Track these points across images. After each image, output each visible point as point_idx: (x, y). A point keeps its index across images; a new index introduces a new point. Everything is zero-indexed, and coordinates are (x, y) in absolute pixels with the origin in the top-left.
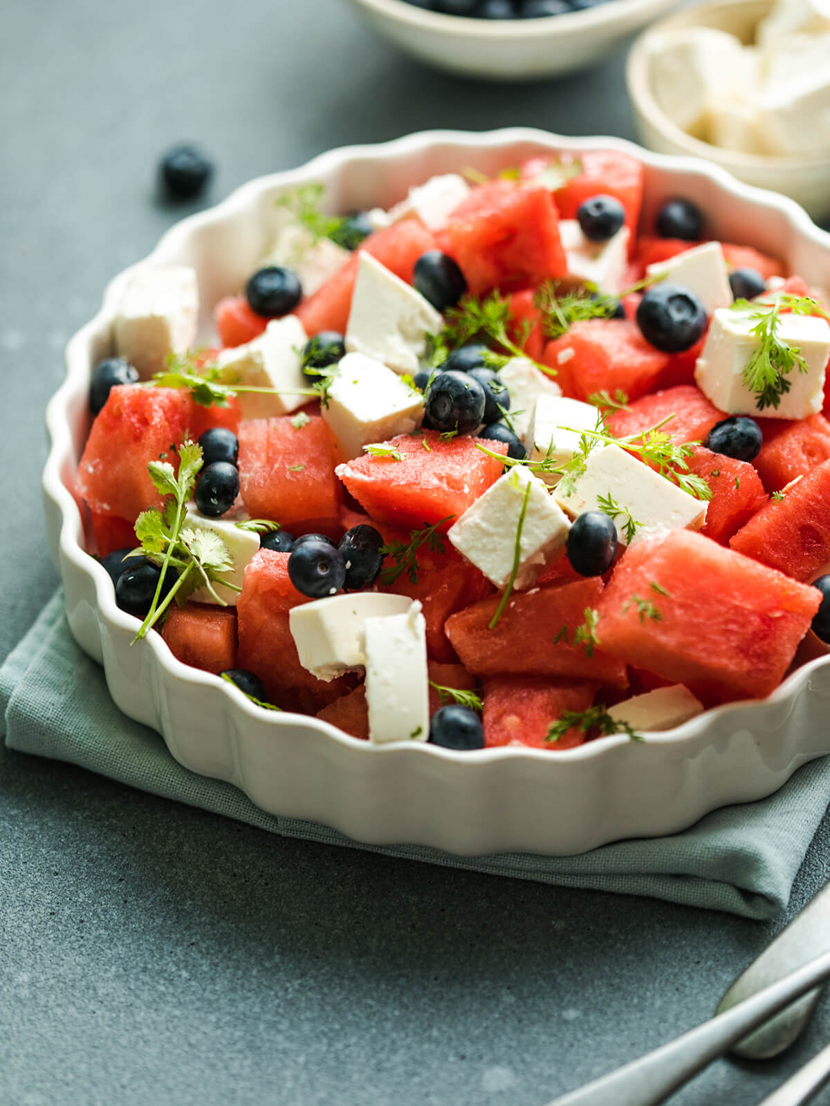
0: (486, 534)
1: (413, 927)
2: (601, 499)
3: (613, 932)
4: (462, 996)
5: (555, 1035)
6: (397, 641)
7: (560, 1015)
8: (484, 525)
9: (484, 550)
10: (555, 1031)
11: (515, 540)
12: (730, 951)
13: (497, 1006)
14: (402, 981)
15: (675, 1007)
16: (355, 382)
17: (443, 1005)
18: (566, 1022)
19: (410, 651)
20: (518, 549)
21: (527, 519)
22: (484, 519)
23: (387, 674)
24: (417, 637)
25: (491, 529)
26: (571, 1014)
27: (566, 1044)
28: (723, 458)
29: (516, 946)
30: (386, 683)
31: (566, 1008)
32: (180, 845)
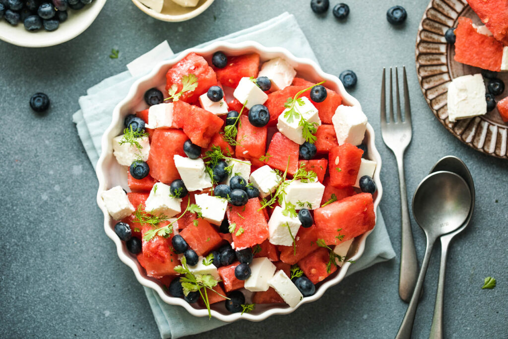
0: (281, 238)
1: (310, 318)
2: (297, 203)
3: (357, 285)
4: (337, 330)
5: (366, 325)
6: (283, 283)
7: (363, 319)
8: (280, 237)
9: (283, 241)
10: (365, 324)
11: (290, 235)
12: (388, 271)
13: (347, 327)
14: (320, 336)
15: (387, 297)
16: (207, 208)
17: (334, 335)
18: (366, 320)
19: (287, 283)
20: (292, 237)
21: (291, 229)
22: (279, 235)
23: (286, 293)
24: (286, 278)
25: (282, 236)
26: (365, 317)
27: (371, 326)
28: (312, 161)
29: (338, 306)
30: (288, 295)
31: (363, 316)
32: (235, 334)
